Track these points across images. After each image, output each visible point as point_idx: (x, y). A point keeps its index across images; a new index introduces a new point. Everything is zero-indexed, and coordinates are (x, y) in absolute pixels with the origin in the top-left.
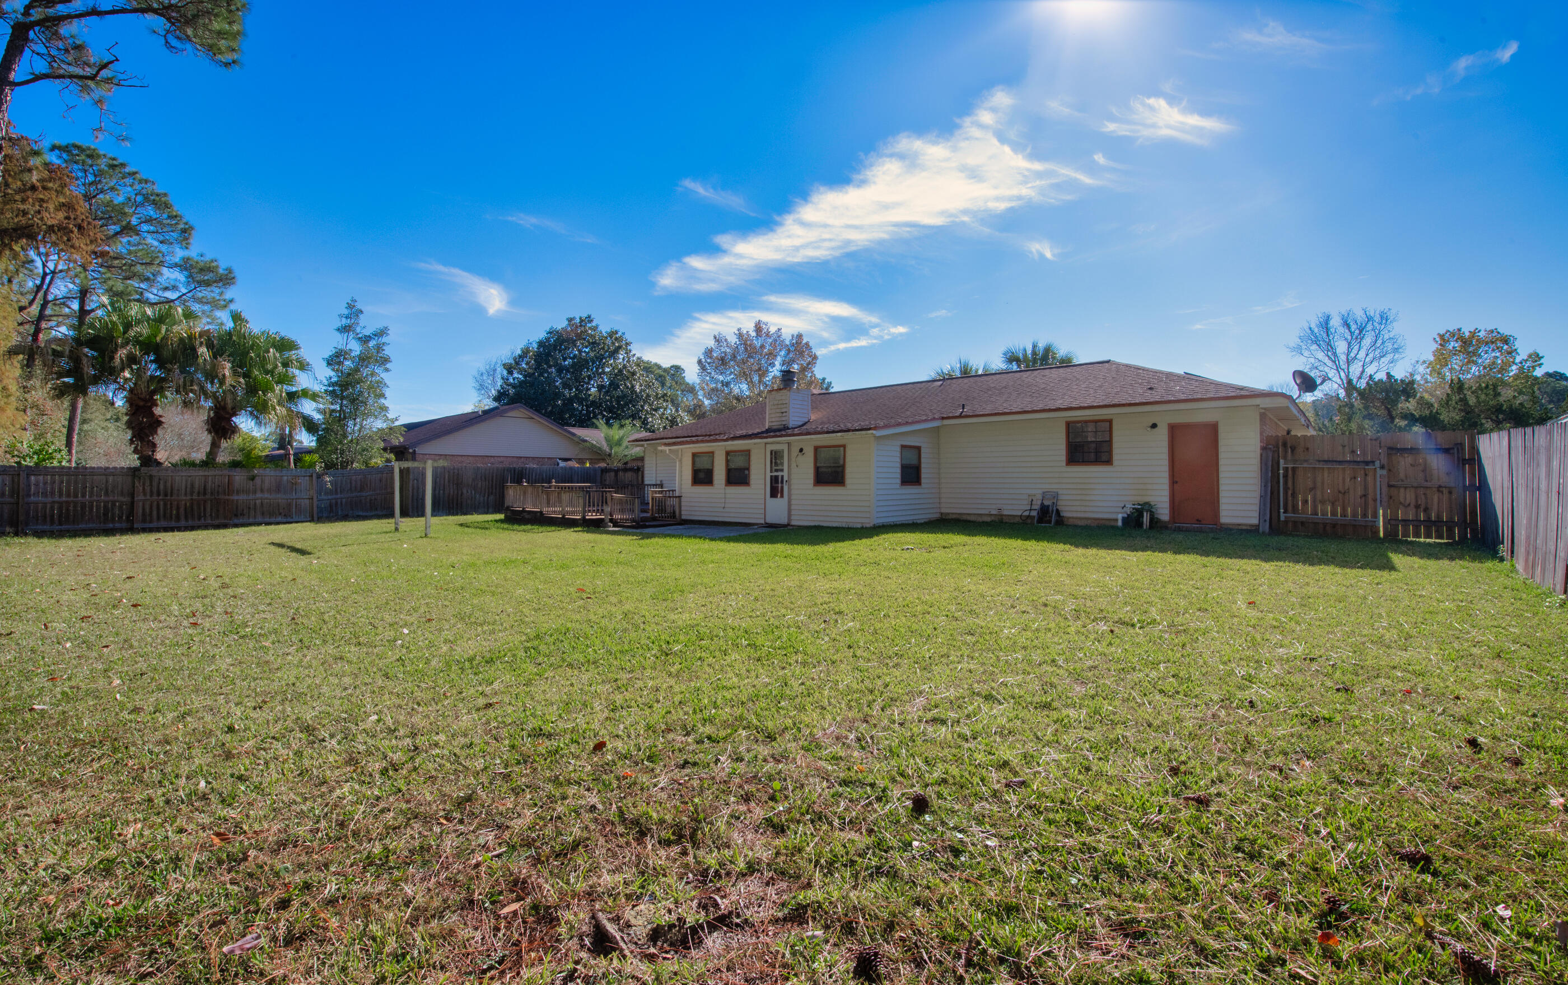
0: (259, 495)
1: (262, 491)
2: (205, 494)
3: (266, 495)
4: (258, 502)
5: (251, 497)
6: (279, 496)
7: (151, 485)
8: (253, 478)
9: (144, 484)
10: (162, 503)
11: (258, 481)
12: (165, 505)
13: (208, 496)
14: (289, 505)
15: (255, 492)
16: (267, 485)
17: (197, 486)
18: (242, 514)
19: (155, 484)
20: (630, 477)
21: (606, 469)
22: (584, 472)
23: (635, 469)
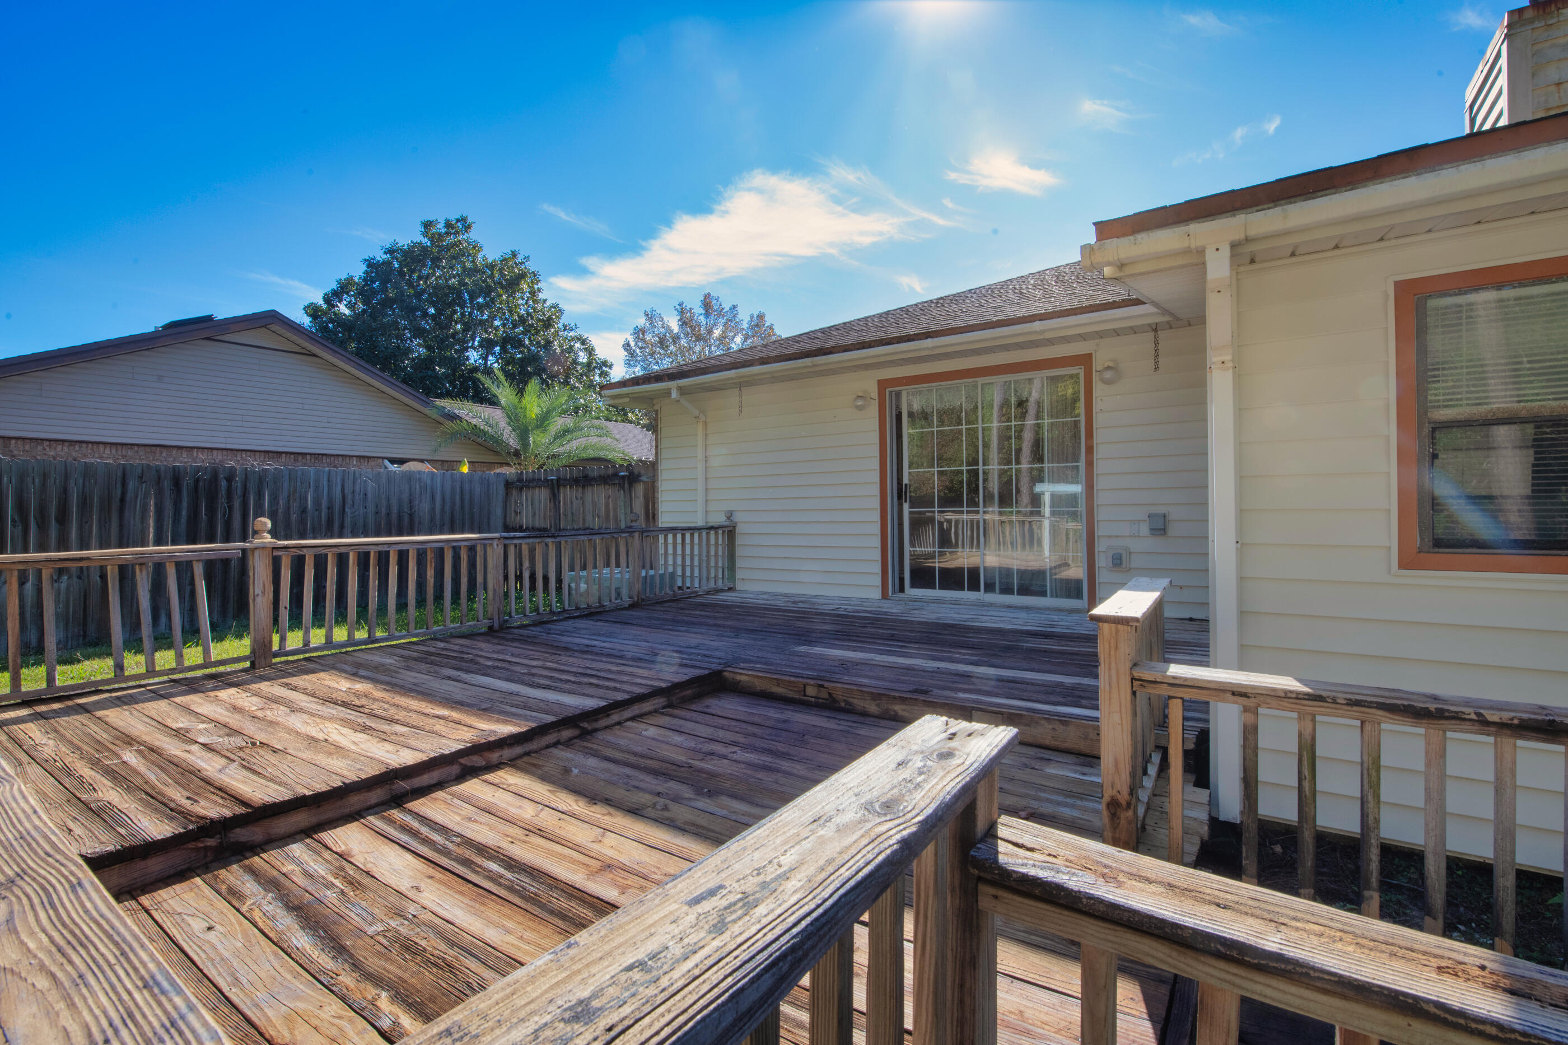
20: (603, 501)
21: (520, 480)
22: (452, 488)
23: (623, 477)
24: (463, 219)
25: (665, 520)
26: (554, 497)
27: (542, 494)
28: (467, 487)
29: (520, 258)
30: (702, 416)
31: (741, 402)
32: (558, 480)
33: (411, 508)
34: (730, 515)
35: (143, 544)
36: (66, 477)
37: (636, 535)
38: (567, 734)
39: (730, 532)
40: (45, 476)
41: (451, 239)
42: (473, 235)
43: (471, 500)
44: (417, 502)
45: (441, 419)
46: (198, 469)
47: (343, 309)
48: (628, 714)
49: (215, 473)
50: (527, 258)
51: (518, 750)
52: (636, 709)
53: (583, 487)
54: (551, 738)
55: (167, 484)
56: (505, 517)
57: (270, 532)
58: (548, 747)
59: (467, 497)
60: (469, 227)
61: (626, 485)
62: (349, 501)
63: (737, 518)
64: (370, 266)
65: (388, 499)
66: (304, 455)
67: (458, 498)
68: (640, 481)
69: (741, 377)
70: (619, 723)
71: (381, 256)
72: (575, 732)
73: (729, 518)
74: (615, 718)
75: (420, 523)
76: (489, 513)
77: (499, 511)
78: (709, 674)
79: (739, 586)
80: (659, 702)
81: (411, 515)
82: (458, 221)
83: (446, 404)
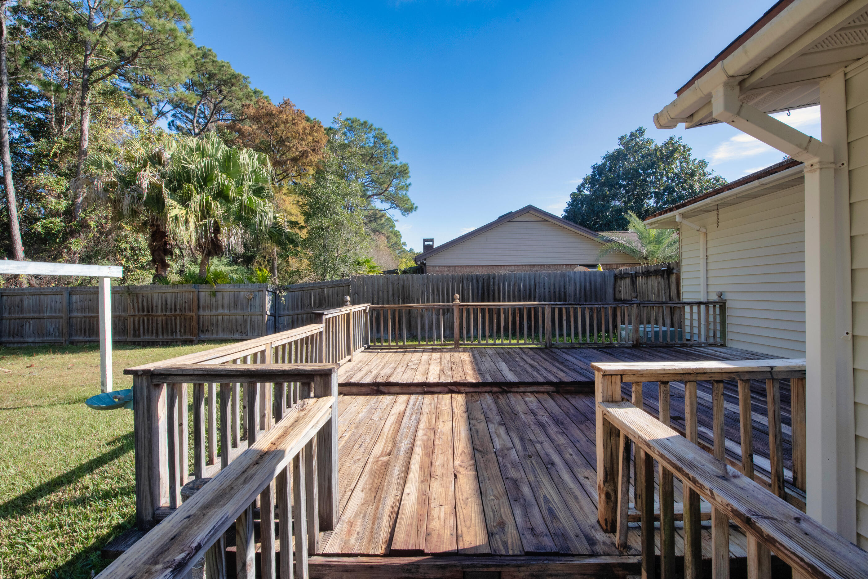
0: (221, 311)
1: (223, 307)
2: (175, 310)
3: (226, 311)
4: (220, 318)
5: (214, 312)
6: (237, 312)
7: (138, 302)
8: (214, 294)
9: (133, 301)
10: (146, 318)
11: (220, 296)
12: (148, 320)
13: (178, 312)
14: (245, 321)
15: (217, 308)
16: (226, 301)
17: (169, 303)
18: (207, 330)
19: (140, 300)
20: (656, 285)
21: (621, 274)
22: (585, 279)
23: (664, 270)
24: (640, 129)
25: (686, 297)
26: (633, 283)
27: (628, 281)
28: (593, 279)
29: (676, 139)
30: (703, 230)
31: (718, 218)
32: (635, 274)
33: (565, 289)
34: (720, 295)
35: (469, 302)
36: (438, 280)
37: (635, 306)
38: (495, 389)
39: (722, 306)
40: (443, 279)
41: (633, 143)
42: (646, 136)
43: (595, 285)
44: (567, 286)
45: (603, 242)
46: (484, 275)
47: (586, 192)
48: (529, 389)
49: (489, 276)
50: (680, 138)
51: (472, 389)
52: (535, 388)
53: (647, 277)
54: (488, 389)
55: (475, 281)
56: (615, 294)
57: (459, 299)
58: (486, 392)
59: (593, 283)
60: (643, 132)
61: (665, 276)
62: (537, 287)
63: (727, 297)
64: (594, 168)
65: (554, 285)
66: (544, 265)
67: (588, 284)
68: (673, 273)
69: (717, 201)
70: (524, 392)
71: (600, 162)
72: (500, 390)
73: (720, 297)
74: (522, 389)
75: (569, 296)
76: (605, 292)
77: (610, 290)
78: (588, 382)
79: (729, 344)
80: (550, 389)
81: (565, 293)
82: (637, 131)
83: (606, 234)
